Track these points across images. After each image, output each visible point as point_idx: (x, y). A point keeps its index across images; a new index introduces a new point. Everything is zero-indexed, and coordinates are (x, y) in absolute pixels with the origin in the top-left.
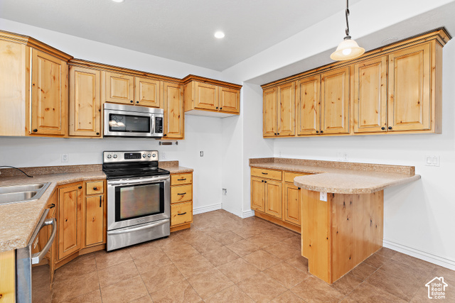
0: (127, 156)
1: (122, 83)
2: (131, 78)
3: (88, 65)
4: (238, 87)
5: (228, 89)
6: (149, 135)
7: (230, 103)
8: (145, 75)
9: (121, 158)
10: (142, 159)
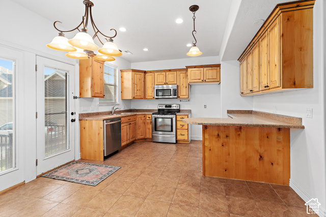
0: (166, 106)
1: (162, 76)
2: (164, 73)
3: (151, 72)
4: (219, 66)
5: (210, 68)
6: (171, 97)
7: (212, 76)
8: (170, 70)
9: (164, 107)
10: (172, 108)
